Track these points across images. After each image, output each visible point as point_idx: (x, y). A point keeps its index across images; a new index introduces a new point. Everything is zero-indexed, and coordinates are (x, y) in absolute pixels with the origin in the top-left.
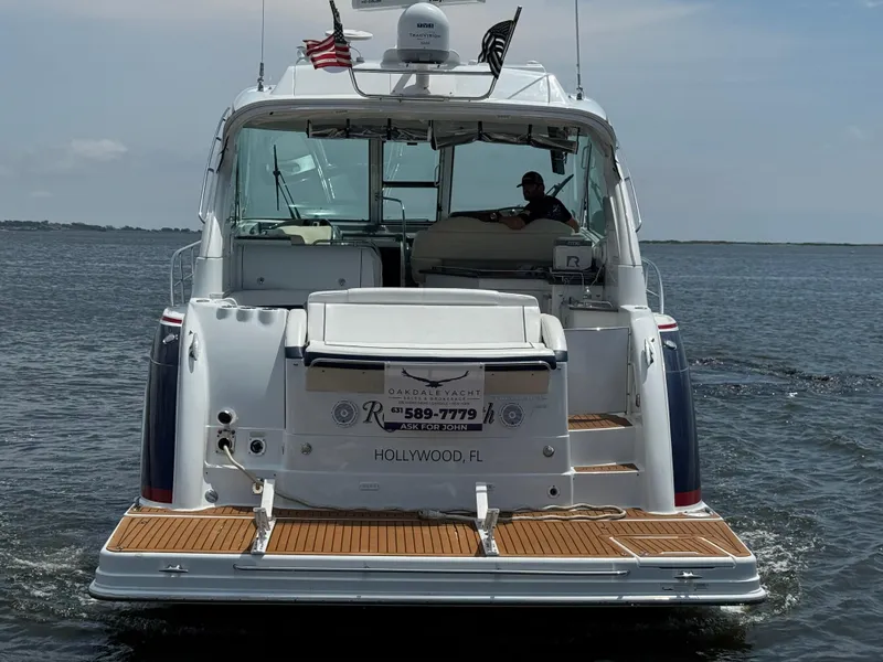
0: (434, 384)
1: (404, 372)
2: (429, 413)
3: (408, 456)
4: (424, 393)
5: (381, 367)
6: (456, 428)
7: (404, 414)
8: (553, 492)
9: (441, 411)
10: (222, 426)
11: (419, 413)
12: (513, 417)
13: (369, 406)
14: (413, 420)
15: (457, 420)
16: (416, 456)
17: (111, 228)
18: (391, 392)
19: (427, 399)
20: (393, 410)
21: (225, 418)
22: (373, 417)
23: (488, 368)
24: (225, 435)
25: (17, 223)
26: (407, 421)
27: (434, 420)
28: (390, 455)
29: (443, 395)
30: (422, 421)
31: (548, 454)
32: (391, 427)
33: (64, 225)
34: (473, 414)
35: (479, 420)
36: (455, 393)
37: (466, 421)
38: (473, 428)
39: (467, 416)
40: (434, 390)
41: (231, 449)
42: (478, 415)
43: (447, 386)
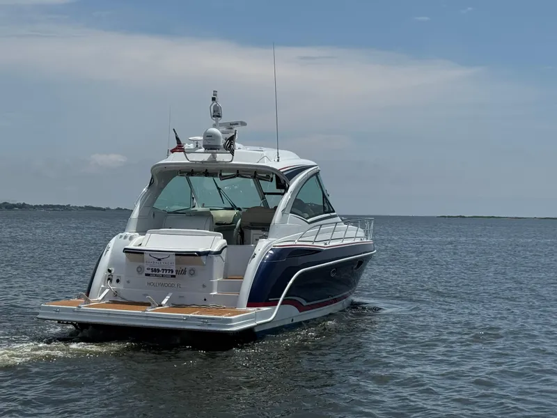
0: (159, 260)
1: (150, 255)
2: (159, 270)
4: (156, 263)
5: (143, 253)
6: (166, 276)
7: (151, 270)
8: (205, 300)
9: (162, 270)
10: (109, 274)
11: (155, 270)
12: (193, 273)
14: (154, 273)
15: (167, 273)
16: (160, 285)
17: (108, 209)
18: (147, 262)
19: (157, 265)
20: (147, 269)
21: (110, 271)
23: (176, 255)
24: (110, 277)
26: (152, 273)
27: (161, 273)
28: (152, 284)
29: (162, 264)
30: (157, 273)
31: (204, 286)
32: (147, 275)
34: (172, 271)
35: (174, 274)
36: (166, 263)
37: (170, 274)
38: (173, 276)
40: (159, 262)
41: (111, 281)
42: (174, 271)
43: (162, 261)
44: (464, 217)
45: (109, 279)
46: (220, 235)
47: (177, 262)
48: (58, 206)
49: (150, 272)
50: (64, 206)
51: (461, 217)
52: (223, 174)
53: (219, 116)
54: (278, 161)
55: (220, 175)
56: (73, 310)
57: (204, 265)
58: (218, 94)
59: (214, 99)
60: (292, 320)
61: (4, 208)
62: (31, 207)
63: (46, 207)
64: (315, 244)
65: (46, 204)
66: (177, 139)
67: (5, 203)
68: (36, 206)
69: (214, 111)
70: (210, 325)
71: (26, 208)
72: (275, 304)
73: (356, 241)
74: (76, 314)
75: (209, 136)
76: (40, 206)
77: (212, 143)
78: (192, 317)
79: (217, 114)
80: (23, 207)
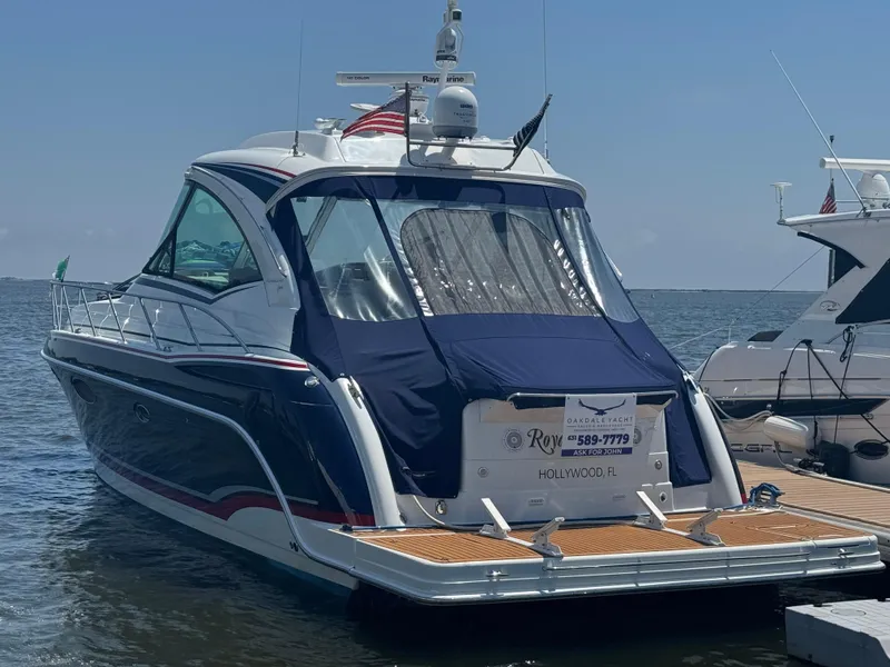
0: (601, 413)
1: (580, 402)
2: (596, 439)
3: (564, 474)
4: (593, 420)
6: (613, 452)
7: (577, 441)
8: (663, 498)
9: (604, 436)
12: (637, 437)
13: (532, 433)
14: (584, 447)
16: (570, 474)
18: (570, 420)
19: (595, 427)
20: (569, 439)
22: (536, 443)
26: (579, 447)
27: (600, 445)
28: (550, 474)
29: (607, 422)
30: (590, 447)
32: (567, 454)
34: (627, 438)
36: (615, 420)
37: (620, 445)
39: (622, 440)
40: (600, 417)
42: (630, 439)
43: (607, 416)
77: (473, 122)
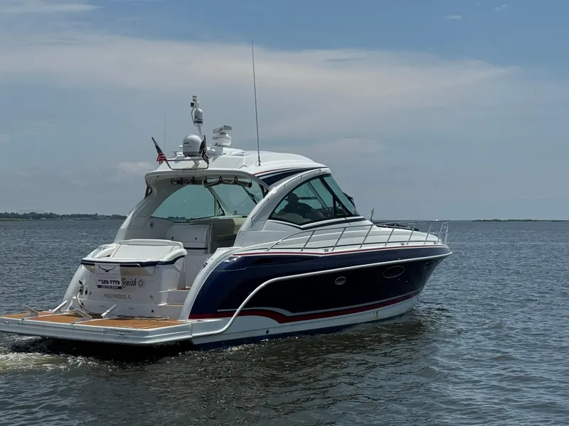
0: (107, 271)
1: (99, 266)
2: (108, 282)
5: (94, 265)
7: (101, 282)
8: (153, 311)
11: (105, 282)
12: (142, 284)
14: (104, 284)
15: (115, 285)
16: (114, 297)
19: (106, 277)
20: (99, 281)
21: (81, 283)
23: (121, 266)
24: (81, 288)
25: (79, 216)
27: (109, 285)
28: (108, 295)
29: (110, 275)
31: (151, 297)
33: (108, 216)
34: (119, 282)
35: (120, 285)
36: (113, 274)
37: (117, 285)
38: (120, 288)
41: (82, 293)
42: (121, 282)
43: (110, 272)
44: (500, 221)
45: (80, 291)
46: (179, 245)
47: (123, 273)
48: (86, 216)
49: (100, 284)
50: (91, 215)
51: (496, 220)
52: (209, 181)
53: (201, 122)
54: (259, 165)
55: (205, 182)
56: (18, 323)
57: (151, 275)
58: (197, 98)
59: (192, 105)
60: (267, 332)
61: (31, 219)
62: (58, 216)
63: (73, 216)
64: (304, 251)
65: (73, 213)
66: (157, 147)
67: (32, 213)
68: (64, 216)
69: (196, 117)
70: (126, 338)
71: (53, 218)
72: (231, 314)
73: (387, 246)
74: (20, 326)
75: (187, 143)
76: (68, 216)
77: (190, 150)
78: (111, 329)
79: (198, 121)
80: (50, 216)
